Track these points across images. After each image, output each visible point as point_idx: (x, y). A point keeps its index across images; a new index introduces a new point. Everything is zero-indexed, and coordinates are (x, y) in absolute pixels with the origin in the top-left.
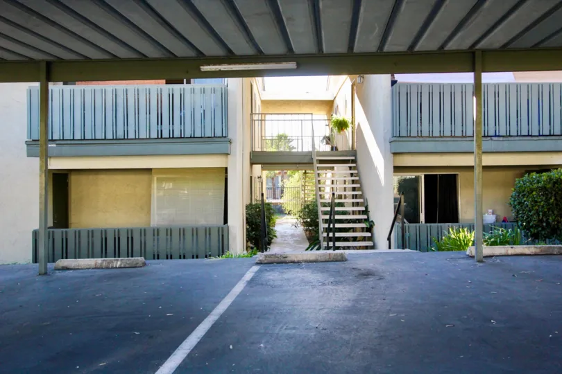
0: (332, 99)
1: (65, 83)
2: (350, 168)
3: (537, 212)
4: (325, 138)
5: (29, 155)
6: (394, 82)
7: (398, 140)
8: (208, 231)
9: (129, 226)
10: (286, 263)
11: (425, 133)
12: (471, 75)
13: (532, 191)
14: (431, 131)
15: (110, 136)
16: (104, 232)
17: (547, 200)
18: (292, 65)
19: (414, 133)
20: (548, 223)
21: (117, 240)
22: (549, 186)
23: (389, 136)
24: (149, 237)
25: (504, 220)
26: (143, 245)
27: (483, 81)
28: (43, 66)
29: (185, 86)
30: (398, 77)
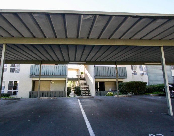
0: (78, 68)
1: (36, 64)
2: (84, 81)
3: (124, 89)
4: (77, 75)
5: (30, 77)
6: (95, 66)
7: (96, 76)
8: (62, 92)
9: (45, 91)
10: (83, 98)
11: (101, 75)
12: (115, 65)
13: (122, 85)
14: (100, 75)
15: (45, 74)
16: (43, 92)
17: (126, 87)
18: (85, 63)
19: (99, 75)
20: (126, 91)
21: (45, 94)
22: (126, 85)
23: (94, 75)
24: (51, 93)
25: (113, 91)
26: (50, 94)
27: (117, 67)
28: (41, 61)
29: (57, 65)
30: (96, 65)
